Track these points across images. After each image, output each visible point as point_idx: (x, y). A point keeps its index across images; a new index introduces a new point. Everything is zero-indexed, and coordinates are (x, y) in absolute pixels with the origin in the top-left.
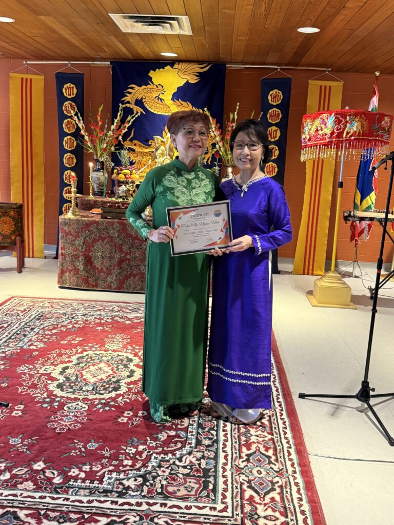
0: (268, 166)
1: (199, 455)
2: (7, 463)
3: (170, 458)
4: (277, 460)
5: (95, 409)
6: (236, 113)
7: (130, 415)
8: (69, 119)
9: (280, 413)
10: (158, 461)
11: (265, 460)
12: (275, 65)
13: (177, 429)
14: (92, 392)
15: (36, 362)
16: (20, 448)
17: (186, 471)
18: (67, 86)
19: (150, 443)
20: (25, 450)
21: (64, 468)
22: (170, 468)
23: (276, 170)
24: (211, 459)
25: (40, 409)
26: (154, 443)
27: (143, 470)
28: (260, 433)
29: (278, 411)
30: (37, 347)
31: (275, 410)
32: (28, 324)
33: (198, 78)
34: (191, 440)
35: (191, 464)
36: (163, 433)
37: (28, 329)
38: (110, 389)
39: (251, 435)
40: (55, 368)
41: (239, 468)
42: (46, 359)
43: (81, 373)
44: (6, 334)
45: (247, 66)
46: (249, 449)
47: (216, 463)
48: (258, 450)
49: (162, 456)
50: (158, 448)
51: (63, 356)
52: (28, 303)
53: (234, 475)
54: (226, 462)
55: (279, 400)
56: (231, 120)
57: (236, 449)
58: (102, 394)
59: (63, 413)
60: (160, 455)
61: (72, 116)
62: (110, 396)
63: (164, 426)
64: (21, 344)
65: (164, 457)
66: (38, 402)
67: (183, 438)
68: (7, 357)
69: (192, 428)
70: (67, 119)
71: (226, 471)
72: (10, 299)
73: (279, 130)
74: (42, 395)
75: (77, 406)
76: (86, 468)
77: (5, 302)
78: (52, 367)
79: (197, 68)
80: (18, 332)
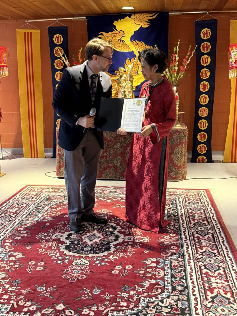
0: (202, 84)
1: (176, 298)
2: (37, 306)
3: (154, 300)
4: (235, 301)
5: (95, 264)
6: (177, 47)
7: (120, 269)
8: (58, 60)
9: (231, 265)
10: (145, 302)
11: (225, 301)
12: (205, 10)
13: (156, 279)
14: (91, 252)
15: (49, 231)
16: (45, 294)
17: (168, 310)
18: (56, 36)
19: (138, 289)
20: (49, 296)
21: (78, 308)
22: (156, 308)
23: (209, 86)
24: (185, 301)
25: (56, 265)
26: (141, 289)
27: (136, 309)
28: (218, 281)
29: (229, 263)
30: (48, 220)
31: (227, 263)
32: (40, 204)
33: (148, 24)
34: (168, 287)
35: (171, 305)
36: (146, 281)
37: (40, 207)
38: (103, 250)
39: (212, 283)
40: (63, 235)
41: (207, 307)
42: (56, 228)
43: (82, 238)
44: (26, 211)
45: (184, 13)
46: (212, 293)
47: (189, 304)
48: (219, 293)
49: (148, 298)
50: (145, 293)
51: (67, 226)
52: (38, 189)
53: (204, 312)
54: (196, 303)
55: (229, 256)
56: (174, 52)
57: (202, 293)
58: (98, 253)
59: (73, 267)
60: (147, 298)
61: (61, 57)
62: (104, 255)
63: (146, 276)
64: (37, 219)
65: (149, 299)
66: (54, 260)
67: (161, 285)
68: (28, 228)
69: (167, 278)
70: (57, 59)
71: (198, 310)
72: (25, 187)
73: (209, 57)
74: (56, 254)
75: (82, 262)
76: (94, 308)
77: (22, 189)
78: (61, 234)
79: (148, 17)
80: (34, 210)
